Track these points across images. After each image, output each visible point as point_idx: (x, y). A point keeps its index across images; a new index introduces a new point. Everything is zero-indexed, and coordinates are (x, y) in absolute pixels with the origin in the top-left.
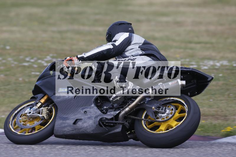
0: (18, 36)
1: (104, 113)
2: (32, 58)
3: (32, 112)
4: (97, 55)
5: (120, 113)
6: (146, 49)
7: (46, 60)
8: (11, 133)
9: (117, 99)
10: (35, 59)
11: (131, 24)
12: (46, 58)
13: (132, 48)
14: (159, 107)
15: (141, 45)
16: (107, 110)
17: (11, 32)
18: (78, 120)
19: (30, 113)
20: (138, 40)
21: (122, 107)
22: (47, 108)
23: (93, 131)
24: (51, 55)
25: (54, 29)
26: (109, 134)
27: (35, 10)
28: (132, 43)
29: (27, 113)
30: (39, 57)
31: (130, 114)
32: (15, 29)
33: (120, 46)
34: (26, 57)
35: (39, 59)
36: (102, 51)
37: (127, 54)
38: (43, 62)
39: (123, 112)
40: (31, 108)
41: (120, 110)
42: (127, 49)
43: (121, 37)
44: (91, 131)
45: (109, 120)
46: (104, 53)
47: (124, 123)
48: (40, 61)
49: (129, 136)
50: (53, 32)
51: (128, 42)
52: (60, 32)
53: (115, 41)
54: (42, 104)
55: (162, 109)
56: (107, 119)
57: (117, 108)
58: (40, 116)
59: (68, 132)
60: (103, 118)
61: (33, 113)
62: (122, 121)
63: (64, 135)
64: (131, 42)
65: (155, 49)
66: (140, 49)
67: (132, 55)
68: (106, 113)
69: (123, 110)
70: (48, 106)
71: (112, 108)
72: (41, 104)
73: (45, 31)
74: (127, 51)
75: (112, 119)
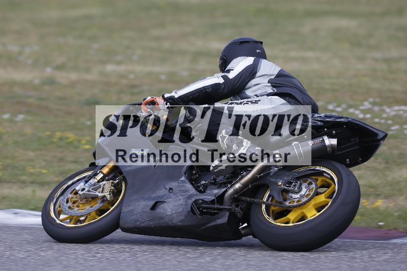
0: (316, 66)
1: (200, 192)
2: (339, 106)
3: (87, 189)
4: (195, 94)
5: (226, 191)
6: (281, 85)
7: (362, 108)
8: (50, 223)
9: (221, 168)
10: (344, 106)
11: (261, 43)
12: (363, 105)
13: (258, 83)
14: (290, 183)
15: (273, 77)
16: (206, 187)
17: (304, 60)
18: (159, 204)
19: (83, 190)
20: (268, 69)
21: (230, 182)
22: (112, 183)
23: (182, 221)
24: (371, 100)
25: (378, 55)
26: (208, 228)
27: (344, 23)
28: (258, 74)
29: (79, 190)
30: (352, 102)
31: (243, 195)
32: (310, 54)
33: (236, 79)
34: (329, 103)
35: (350, 106)
36: (203, 87)
37: (248, 92)
38: (357, 112)
39: (231, 191)
40: (86, 182)
41: (226, 187)
42: (249, 84)
43: (239, 65)
44: (180, 222)
45: (208, 204)
46: (207, 90)
47: (230, 209)
48: (351, 110)
49: (242, 232)
50: (376, 60)
51: (250, 73)
52: (387, 61)
53: (229, 71)
54: (105, 176)
55: (295, 186)
56: (204, 202)
57: (222, 183)
58: (99, 195)
59: (143, 222)
60: (198, 200)
61: (89, 191)
62: (228, 206)
63: (137, 228)
64: (256, 73)
65: (296, 85)
66: (270, 84)
67: (256, 95)
68: (204, 192)
69: (231, 186)
70: (113, 179)
71: (215, 184)
72: (102, 175)
73: (361, 59)
74: (249, 88)
75: (212, 202)
